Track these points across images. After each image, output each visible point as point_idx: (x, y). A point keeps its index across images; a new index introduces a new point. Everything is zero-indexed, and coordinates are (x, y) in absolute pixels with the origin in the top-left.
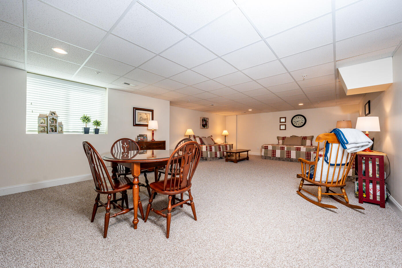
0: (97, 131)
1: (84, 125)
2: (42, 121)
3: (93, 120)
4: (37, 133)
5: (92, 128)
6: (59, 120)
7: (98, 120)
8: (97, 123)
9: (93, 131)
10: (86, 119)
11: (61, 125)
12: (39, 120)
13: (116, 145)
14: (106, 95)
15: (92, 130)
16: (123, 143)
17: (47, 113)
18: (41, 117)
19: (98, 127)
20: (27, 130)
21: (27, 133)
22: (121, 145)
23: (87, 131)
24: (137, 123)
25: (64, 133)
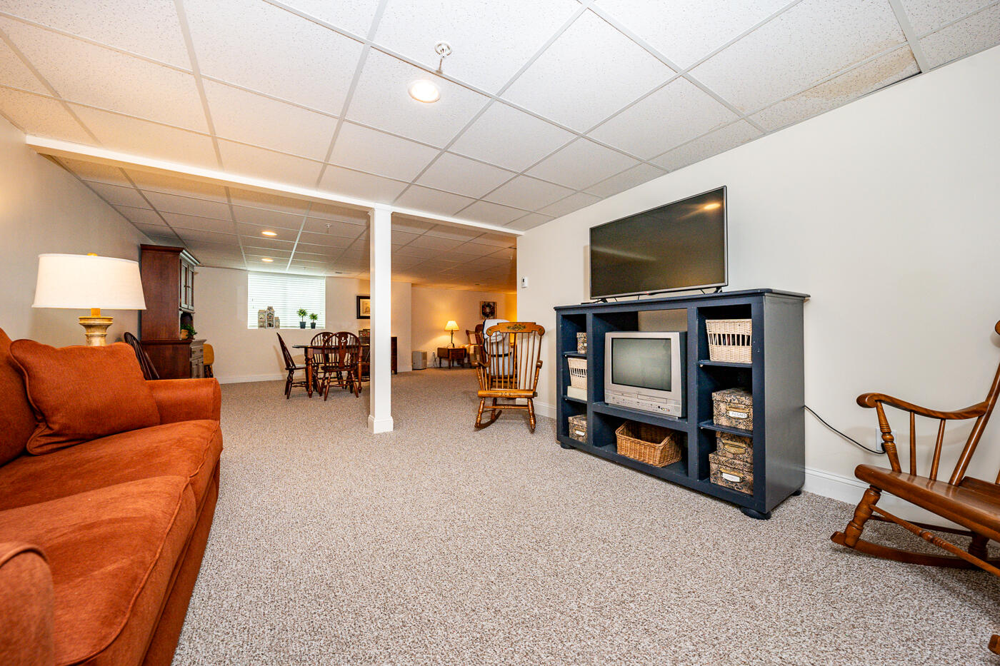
0: (313, 326)
1: (300, 319)
2: (262, 316)
3: (309, 313)
4: (257, 328)
5: (308, 321)
6: (276, 315)
7: (315, 314)
8: (314, 317)
9: (310, 325)
10: (303, 313)
11: (277, 320)
12: (259, 315)
13: (316, 339)
14: (323, 282)
15: (308, 325)
16: (324, 337)
17: (266, 309)
18: (260, 312)
19: (315, 321)
20: (249, 325)
21: (249, 328)
22: (322, 338)
23: (303, 325)
24: (362, 315)
25: (281, 328)
